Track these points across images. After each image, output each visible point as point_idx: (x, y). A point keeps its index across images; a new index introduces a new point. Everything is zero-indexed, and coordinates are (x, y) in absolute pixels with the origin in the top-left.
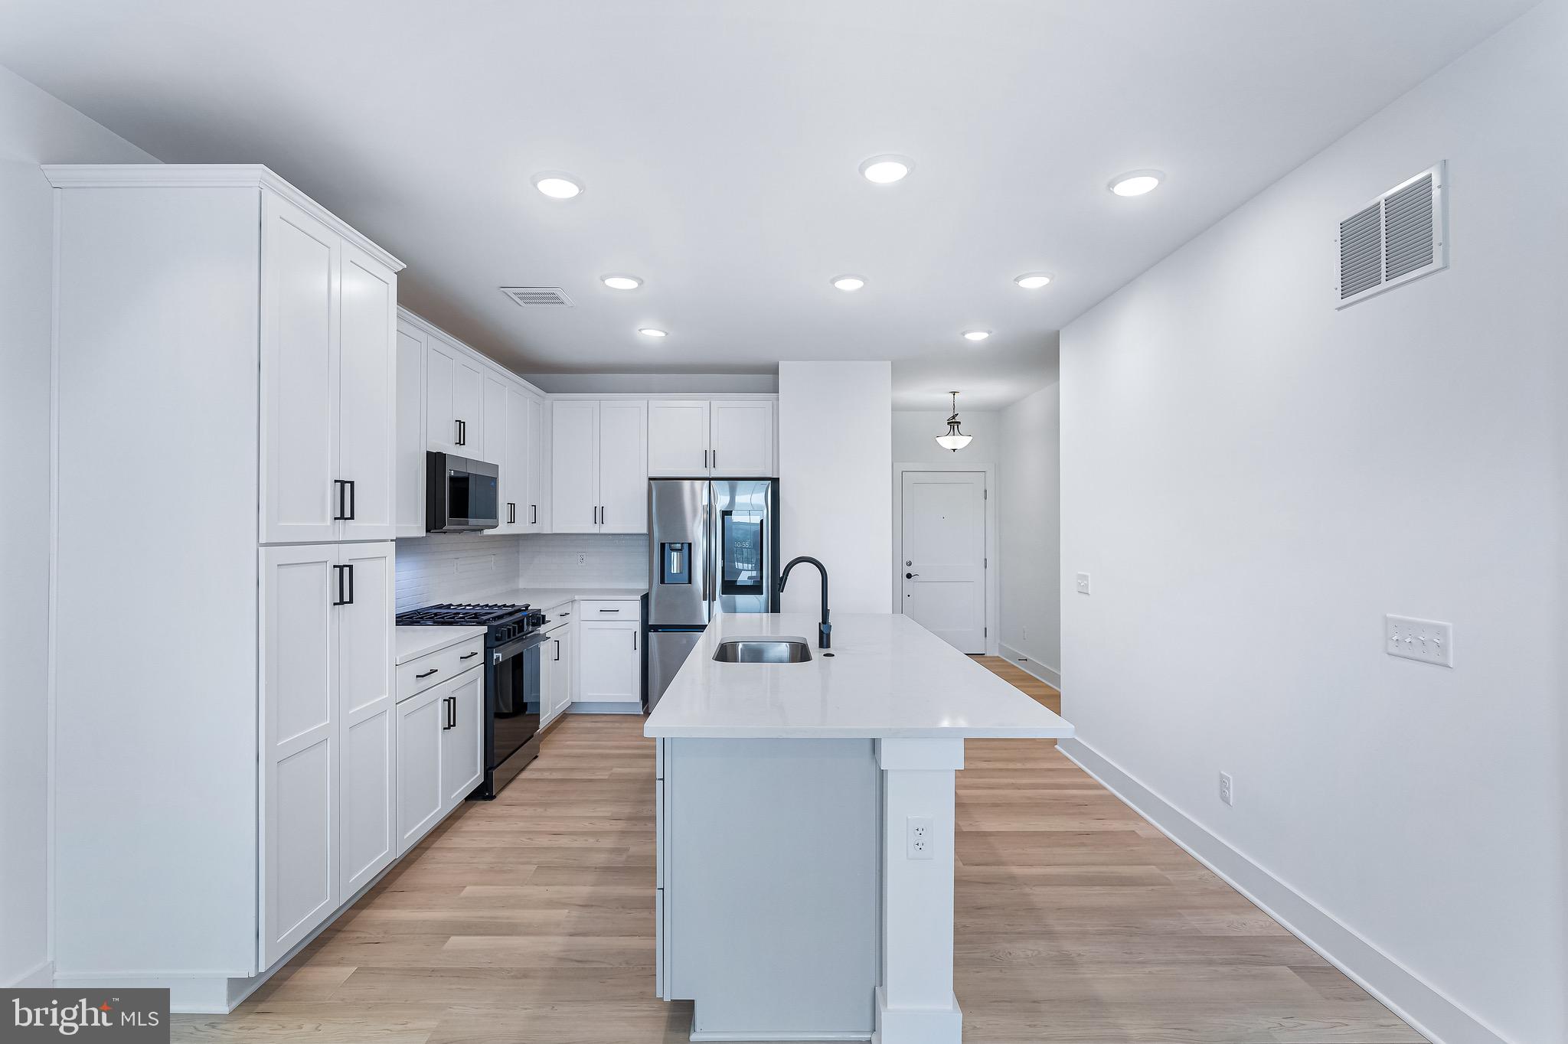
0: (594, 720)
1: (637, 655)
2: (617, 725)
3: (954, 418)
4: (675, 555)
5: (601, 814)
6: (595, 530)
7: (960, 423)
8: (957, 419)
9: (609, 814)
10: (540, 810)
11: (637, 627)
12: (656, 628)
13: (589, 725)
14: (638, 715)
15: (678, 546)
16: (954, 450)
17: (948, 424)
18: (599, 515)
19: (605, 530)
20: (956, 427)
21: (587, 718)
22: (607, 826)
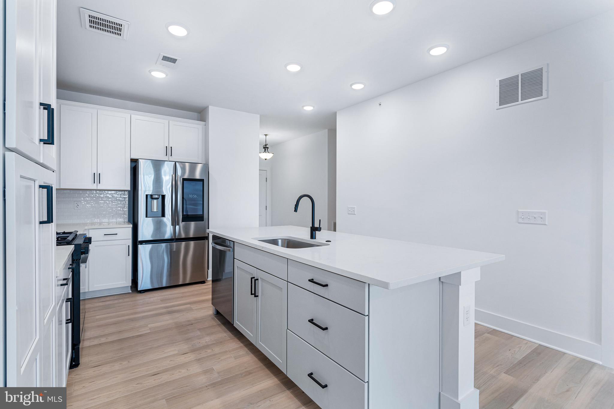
0: (101, 301)
1: (130, 259)
2: (121, 301)
3: (266, 146)
4: (155, 201)
5: (172, 353)
6: (94, 187)
7: (268, 148)
8: (267, 146)
9: (176, 352)
10: (125, 363)
11: (130, 243)
12: (142, 242)
13: (101, 304)
14: (129, 293)
15: (156, 196)
16: (266, 159)
17: (264, 148)
18: (97, 178)
19: (100, 187)
20: (267, 150)
21: (96, 300)
22: (183, 359)
